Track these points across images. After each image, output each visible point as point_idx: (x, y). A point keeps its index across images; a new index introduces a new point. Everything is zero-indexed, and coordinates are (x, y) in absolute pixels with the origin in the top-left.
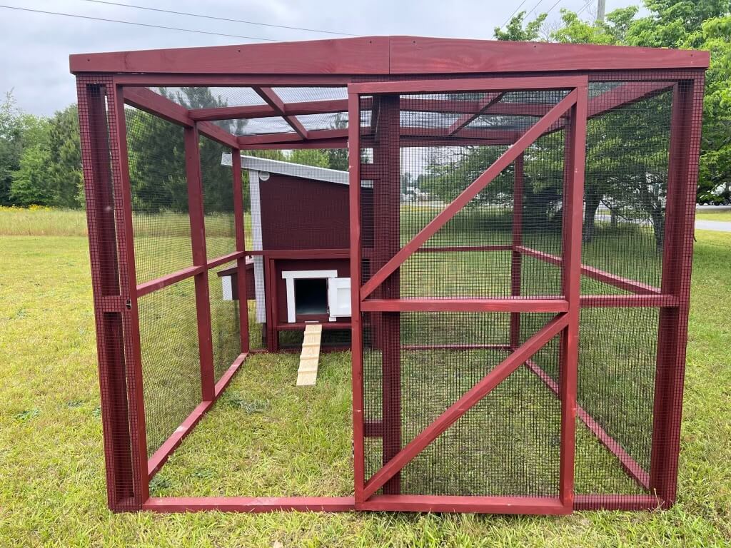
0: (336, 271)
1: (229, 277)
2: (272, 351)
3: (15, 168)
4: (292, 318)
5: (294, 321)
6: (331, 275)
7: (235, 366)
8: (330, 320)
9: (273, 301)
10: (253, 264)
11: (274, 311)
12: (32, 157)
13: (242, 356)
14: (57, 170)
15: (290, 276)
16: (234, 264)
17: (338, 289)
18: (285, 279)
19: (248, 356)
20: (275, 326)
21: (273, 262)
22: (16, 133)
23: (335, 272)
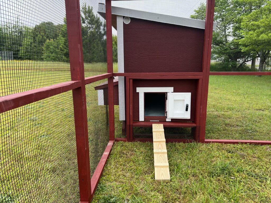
0: (173, 88)
1: (102, 91)
2: (129, 140)
3: (21, 45)
4: (142, 118)
5: (143, 120)
6: (169, 90)
7: (106, 153)
8: (167, 120)
9: (131, 108)
10: (118, 82)
11: (131, 114)
12: (27, 41)
13: (110, 144)
14: (35, 46)
15: (142, 91)
16: (105, 82)
17: (174, 100)
18: (139, 93)
19: (114, 143)
20: (131, 123)
21: (131, 81)
22: (21, 32)
23: (171, 89)
